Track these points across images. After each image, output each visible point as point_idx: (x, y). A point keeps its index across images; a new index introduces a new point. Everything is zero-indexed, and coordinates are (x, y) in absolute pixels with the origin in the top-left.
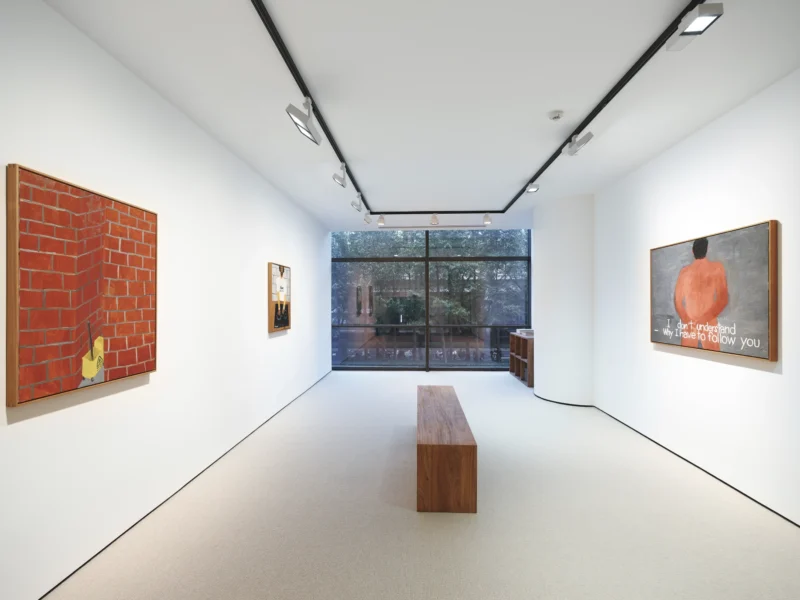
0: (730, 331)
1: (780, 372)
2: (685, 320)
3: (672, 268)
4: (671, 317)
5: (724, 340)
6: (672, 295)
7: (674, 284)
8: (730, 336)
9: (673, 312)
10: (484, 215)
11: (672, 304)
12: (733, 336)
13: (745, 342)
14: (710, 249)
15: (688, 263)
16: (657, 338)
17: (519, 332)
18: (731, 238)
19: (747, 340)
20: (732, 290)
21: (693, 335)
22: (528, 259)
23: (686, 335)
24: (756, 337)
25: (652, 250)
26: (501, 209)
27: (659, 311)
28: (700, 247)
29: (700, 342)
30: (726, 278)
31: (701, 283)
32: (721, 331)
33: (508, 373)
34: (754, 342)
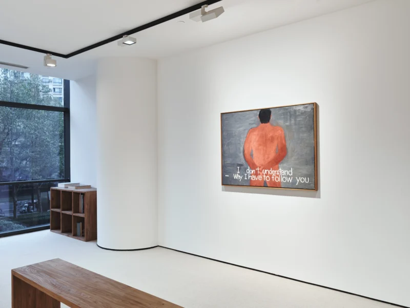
0: (288, 173)
1: (319, 197)
2: (253, 166)
3: (240, 129)
4: (241, 165)
5: (284, 179)
6: (242, 149)
7: (243, 140)
8: (288, 176)
9: (243, 161)
10: (45, 55)
11: (242, 154)
12: (291, 177)
13: (299, 180)
14: (272, 117)
15: (254, 126)
16: (227, 182)
17: (61, 186)
18: (287, 111)
19: (300, 179)
20: (290, 146)
21: (260, 178)
22: (66, 111)
23: (254, 178)
24: (306, 176)
25: (222, 114)
26: (65, 53)
27: (229, 161)
28: (265, 115)
29: (265, 182)
30: (285, 137)
31: (265, 141)
32: (283, 173)
33: (48, 231)
34: (305, 179)
